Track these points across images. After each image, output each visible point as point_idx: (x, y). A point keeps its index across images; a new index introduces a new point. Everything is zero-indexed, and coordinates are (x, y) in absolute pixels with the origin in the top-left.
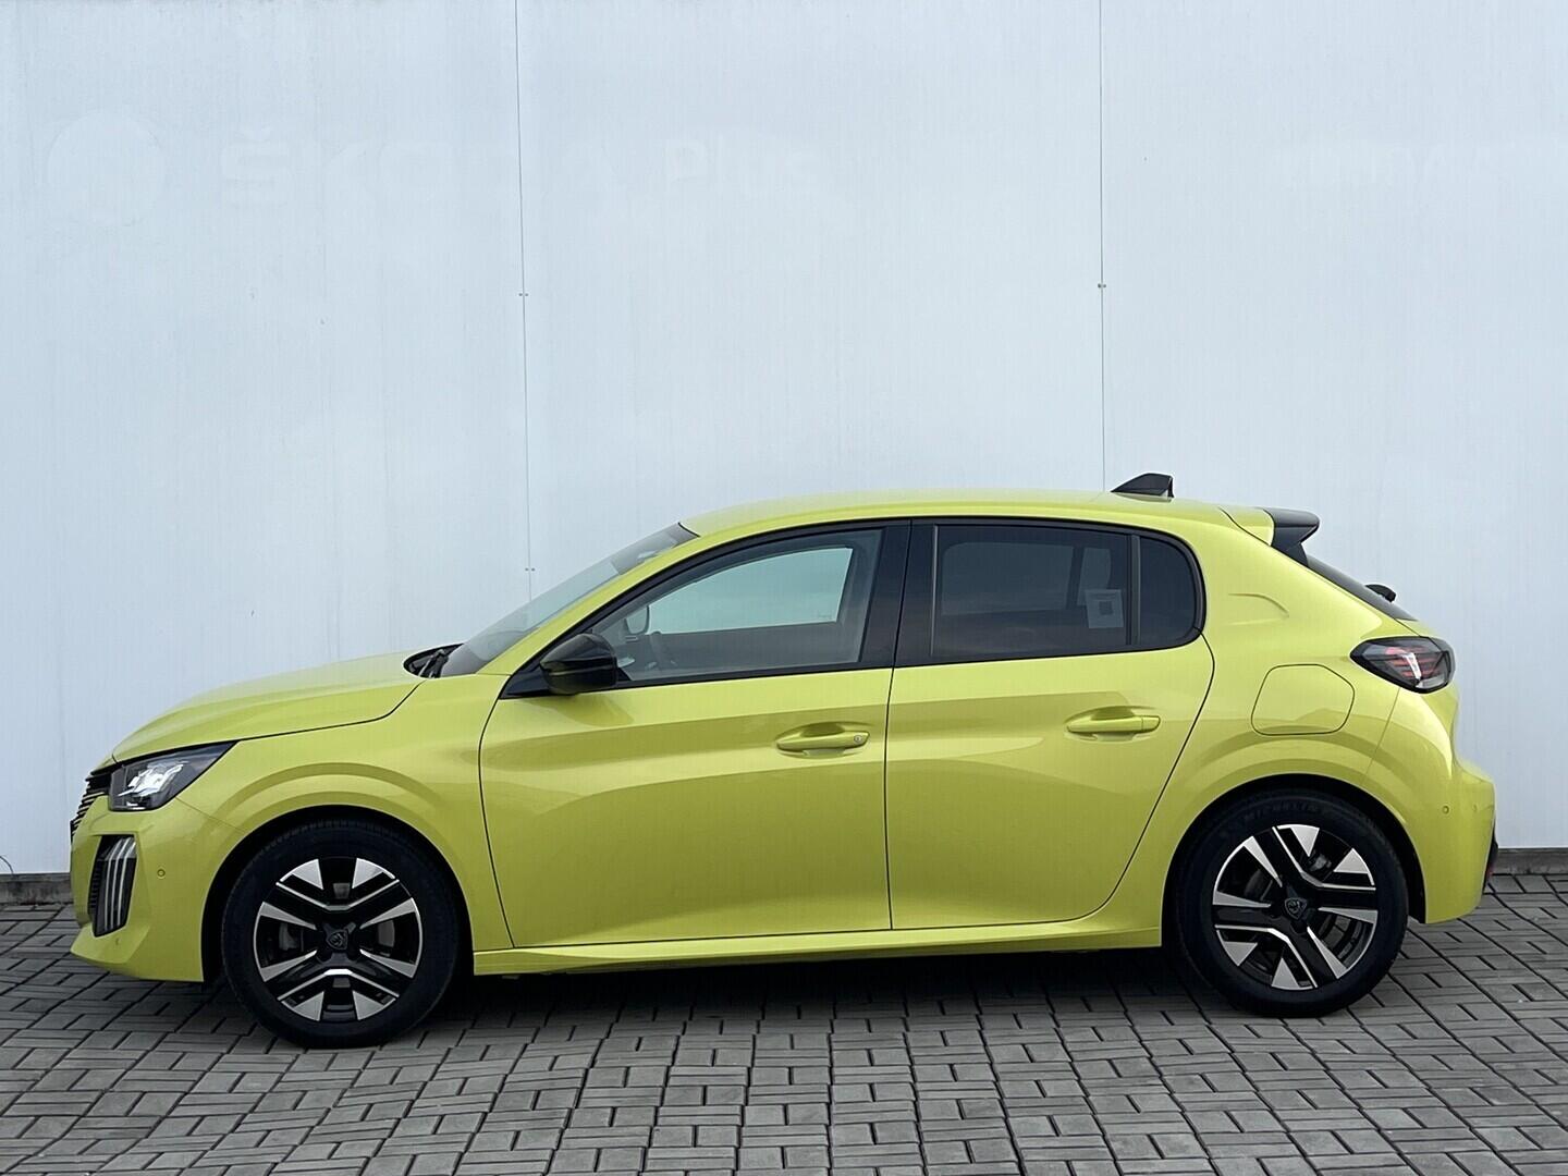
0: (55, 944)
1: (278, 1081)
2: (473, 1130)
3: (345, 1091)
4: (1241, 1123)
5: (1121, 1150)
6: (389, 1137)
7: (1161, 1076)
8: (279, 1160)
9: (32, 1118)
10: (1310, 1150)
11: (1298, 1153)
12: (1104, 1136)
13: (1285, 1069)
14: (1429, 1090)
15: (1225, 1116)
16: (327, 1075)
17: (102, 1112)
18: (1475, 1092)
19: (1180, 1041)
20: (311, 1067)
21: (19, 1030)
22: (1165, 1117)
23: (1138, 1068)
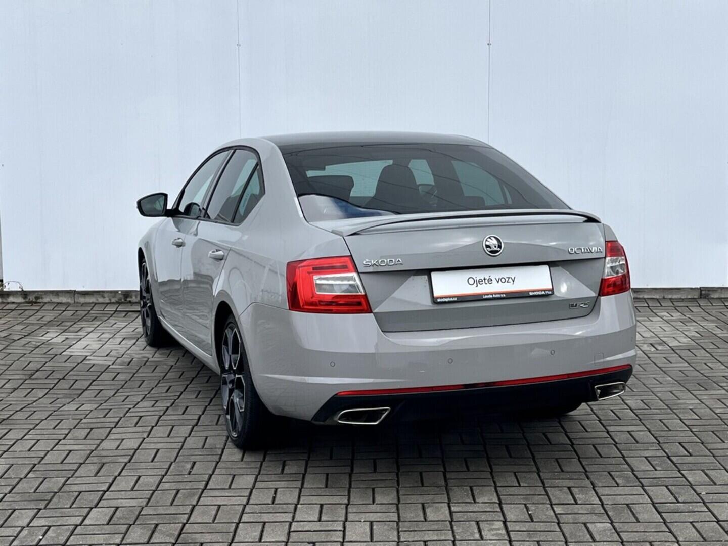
0: (41, 319)
1: (133, 376)
2: (212, 396)
3: (160, 381)
6: (178, 399)
8: (132, 406)
16: (152, 374)
17: (59, 387)
20: (145, 371)
21: (25, 354)
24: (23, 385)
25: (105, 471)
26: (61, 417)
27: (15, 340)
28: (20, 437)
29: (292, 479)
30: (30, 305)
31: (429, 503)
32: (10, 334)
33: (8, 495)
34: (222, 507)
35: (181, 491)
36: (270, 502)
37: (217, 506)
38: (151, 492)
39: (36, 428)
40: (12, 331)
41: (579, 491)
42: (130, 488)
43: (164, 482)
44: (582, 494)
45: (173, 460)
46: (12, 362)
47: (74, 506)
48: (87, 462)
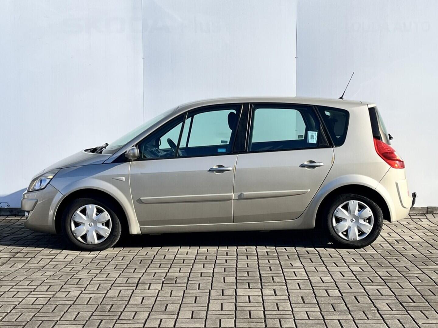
2: (124, 268)
3: (93, 259)
4: (317, 269)
5: (286, 274)
6: (103, 269)
7: (300, 259)
8: (75, 273)
9: (14, 263)
10: (334, 276)
11: (330, 276)
12: (283, 271)
13: (332, 257)
14: (367, 262)
15: (314, 268)
16: (89, 256)
17: (32, 262)
18: (379, 263)
22: (299, 268)
23: (294, 257)
24: (9, 261)
25: (58, 309)
26: (32, 279)
28: (7, 290)
29: (171, 314)
30: (15, 216)
35: (104, 320)
38: (85, 321)
39: (17, 285)
41: (345, 321)
42: (73, 318)
43: (93, 316)
44: (347, 323)
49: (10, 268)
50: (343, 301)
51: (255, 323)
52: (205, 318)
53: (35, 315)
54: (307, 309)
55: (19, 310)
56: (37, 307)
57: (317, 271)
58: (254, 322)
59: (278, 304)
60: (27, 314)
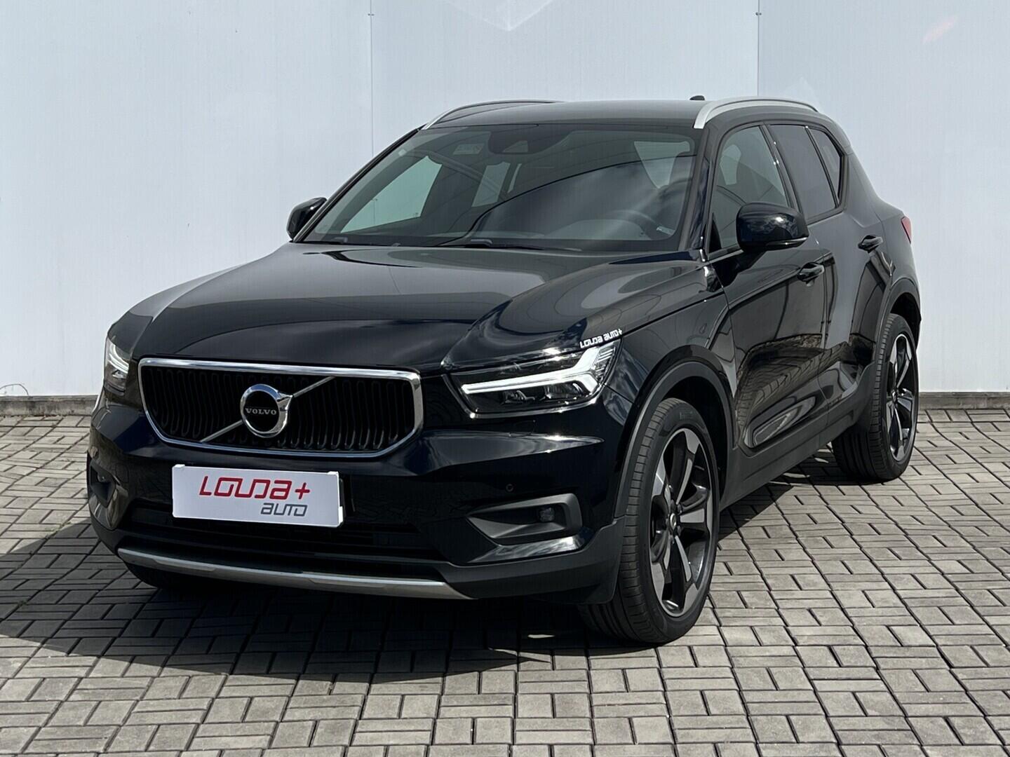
0: (59, 442)
4: (851, 567)
5: (774, 584)
7: (797, 537)
9: (56, 555)
10: (898, 586)
11: (889, 587)
12: (762, 575)
13: (879, 534)
14: (974, 548)
15: (840, 563)
18: (1005, 550)
19: (809, 515)
21: (41, 498)
22: (801, 563)
23: (782, 533)
24: (43, 547)
25: (195, 688)
26: (111, 600)
27: (24, 476)
28: (49, 635)
29: (495, 703)
30: (41, 418)
31: (723, 742)
32: (15, 466)
33: (43, 729)
34: (391, 748)
35: (322, 722)
36: (469, 741)
37: (383, 747)
38: (273, 724)
39: (73, 618)
40: (16, 462)
41: (963, 721)
42: (239, 718)
43: (291, 708)
44: (971, 728)
45: (301, 671)
46: (23, 510)
47: (151, 748)
48: (162, 675)
49: (48, 567)
50: (943, 662)
51: (726, 728)
52: (588, 715)
53: (134, 706)
54: (853, 686)
55: (90, 691)
56: (137, 683)
57: (851, 573)
58: (722, 726)
59: (771, 669)
60: (113, 704)
